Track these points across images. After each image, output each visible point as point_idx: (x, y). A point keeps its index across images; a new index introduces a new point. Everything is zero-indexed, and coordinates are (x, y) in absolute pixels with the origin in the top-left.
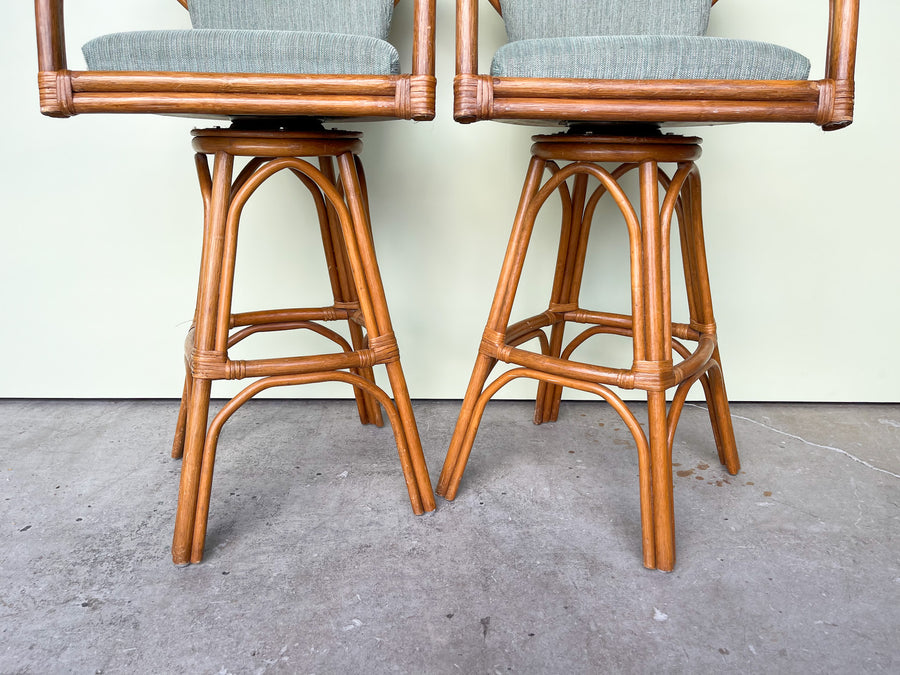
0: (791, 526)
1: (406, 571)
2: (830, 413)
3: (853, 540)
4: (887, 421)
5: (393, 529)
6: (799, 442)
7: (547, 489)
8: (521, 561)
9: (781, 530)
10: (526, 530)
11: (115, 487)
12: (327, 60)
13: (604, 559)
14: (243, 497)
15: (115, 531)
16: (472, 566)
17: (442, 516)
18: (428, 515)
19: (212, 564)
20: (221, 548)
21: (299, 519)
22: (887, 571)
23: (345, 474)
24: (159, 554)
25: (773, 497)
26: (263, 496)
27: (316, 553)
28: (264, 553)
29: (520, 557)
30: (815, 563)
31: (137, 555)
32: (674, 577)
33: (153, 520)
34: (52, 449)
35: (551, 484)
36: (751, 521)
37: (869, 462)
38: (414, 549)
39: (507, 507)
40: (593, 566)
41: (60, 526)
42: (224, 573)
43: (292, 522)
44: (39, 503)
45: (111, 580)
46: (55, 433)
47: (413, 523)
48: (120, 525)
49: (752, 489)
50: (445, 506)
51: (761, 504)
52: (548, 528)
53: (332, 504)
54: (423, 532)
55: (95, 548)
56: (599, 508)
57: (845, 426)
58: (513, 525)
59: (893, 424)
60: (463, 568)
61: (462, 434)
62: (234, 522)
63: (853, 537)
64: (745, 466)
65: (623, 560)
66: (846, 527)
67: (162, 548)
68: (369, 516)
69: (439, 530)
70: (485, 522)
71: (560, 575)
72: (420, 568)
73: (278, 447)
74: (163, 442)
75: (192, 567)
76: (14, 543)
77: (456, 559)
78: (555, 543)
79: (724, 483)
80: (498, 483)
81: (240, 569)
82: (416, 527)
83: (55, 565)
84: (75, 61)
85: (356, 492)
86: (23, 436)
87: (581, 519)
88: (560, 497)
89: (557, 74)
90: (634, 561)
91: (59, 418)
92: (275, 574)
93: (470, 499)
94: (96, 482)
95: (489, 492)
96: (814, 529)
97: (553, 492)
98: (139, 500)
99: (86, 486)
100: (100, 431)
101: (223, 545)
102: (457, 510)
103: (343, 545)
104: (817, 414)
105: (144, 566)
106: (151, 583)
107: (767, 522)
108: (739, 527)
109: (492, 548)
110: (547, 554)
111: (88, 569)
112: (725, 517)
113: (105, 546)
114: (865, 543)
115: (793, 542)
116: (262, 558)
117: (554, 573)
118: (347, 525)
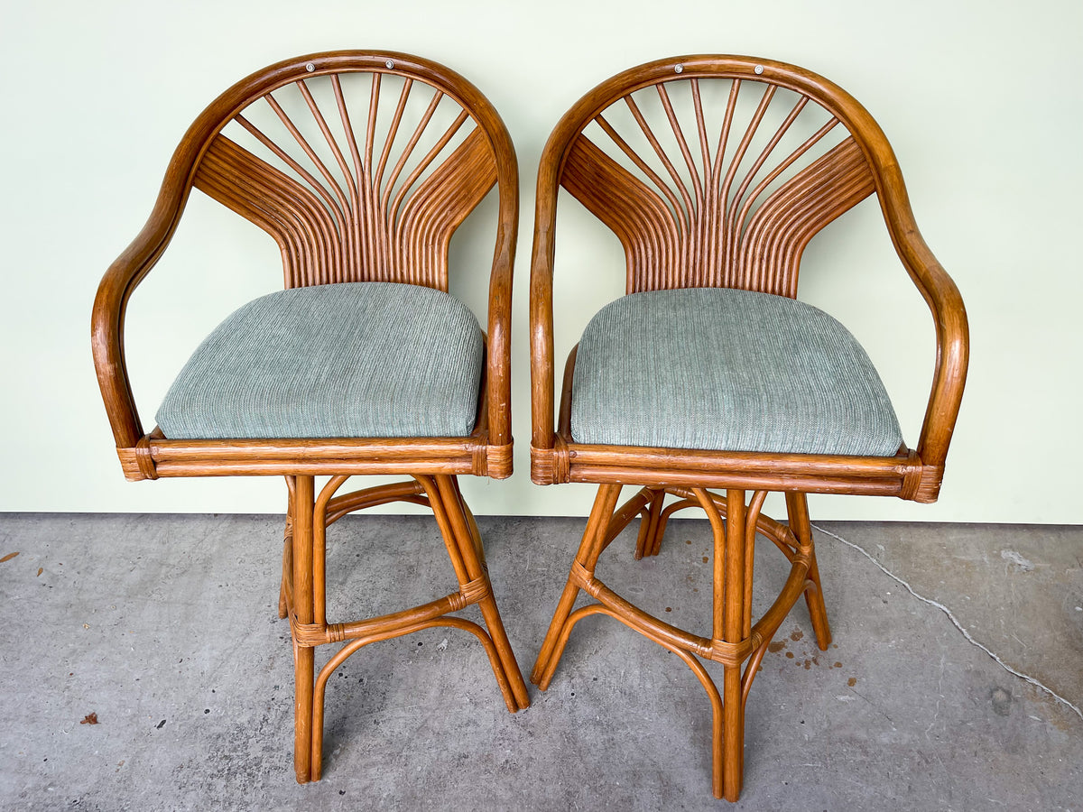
0: (862, 735)
1: (499, 793)
2: (952, 538)
3: (917, 758)
4: (1010, 554)
5: (489, 731)
6: (905, 593)
7: (637, 672)
8: (602, 782)
9: (852, 740)
10: (611, 735)
11: (233, 661)
12: (401, 424)
13: (678, 780)
14: (351, 679)
15: (241, 729)
16: (558, 788)
17: (534, 711)
18: (522, 711)
19: (331, 779)
20: (337, 757)
21: (403, 714)
22: (936, 803)
23: (444, 644)
24: (282, 764)
25: (856, 687)
26: (370, 678)
27: (421, 763)
28: (374, 764)
29: (601, 776)
30: (871, 789)
31: (264, 764)
32: (737, 806)
33: (273, 713)
34: (166, 597)
35: (642, 665)
36: (825, 726)
37: (968, 630)
38: (507, 761)
39: (596, 700)
40: (668, 790)
41: (192, 721)
42: (341, 793)
43: (397, 720)
44: (167, 685)
45: (247, 798)
46: (164, 570)
47: (507, 722)
48: (244, 719)
49: (837, 673)
50: (539, 698)
51: (842, 698)
52: (632, 733)
53: (433, 693)
54: (516, 737)
55: (227, 753)
56: (684, 703)
57: (962, 562)
58: (599, 728)
59: (1015, 558)
60: (549, 788)
61: (554, 642)
62: (345, 718)
63: (919, 752)
64: (838, 637)
65: (695, 783)
66: (916, 737)
67: (284, 755)
68: (468, 712)
69: (531, 734)
70: (574, 722)
71: (636, 803)
72: (511, 789)
73: (379, 598)
74: (268, 587)
75: (312, 783)
76: (154, 745)
77: (545, 776)
78: (636, 755)
79: (813, 664)
80: (591, 664)
81: (355, 784)
82: (509, 729)
83: (196, 778)
84: (148, 427)
85: (456, 673)
86: (136, 576)
87: (664, 720)
88: (649, 686)
89: (635, 443)
90: (705, 784)
91: (164, 543)
92: (385, 795)
93: (563, 687)
94: (215, 653)
95: (581, 676)
96: (885, 739)
97: (642, 678)
98: (257, 680)
99: (204, 659)
100: (207, 564)
101: (337, 752)
102: (549, 704)
103: (445, 753)
104: (938, 540)
105: (272, 782)
106: (280, 805)
107: (840, 727)
108: (812, 734)
109: (577, 761)
110: (627, 772)
111: (224, 783)
112: (803, 718)
113: (235, 750)
114: (927, 761)
115: (859, 758)
116: (373, 771)
117: (630, 800)
118: (447, 727)
